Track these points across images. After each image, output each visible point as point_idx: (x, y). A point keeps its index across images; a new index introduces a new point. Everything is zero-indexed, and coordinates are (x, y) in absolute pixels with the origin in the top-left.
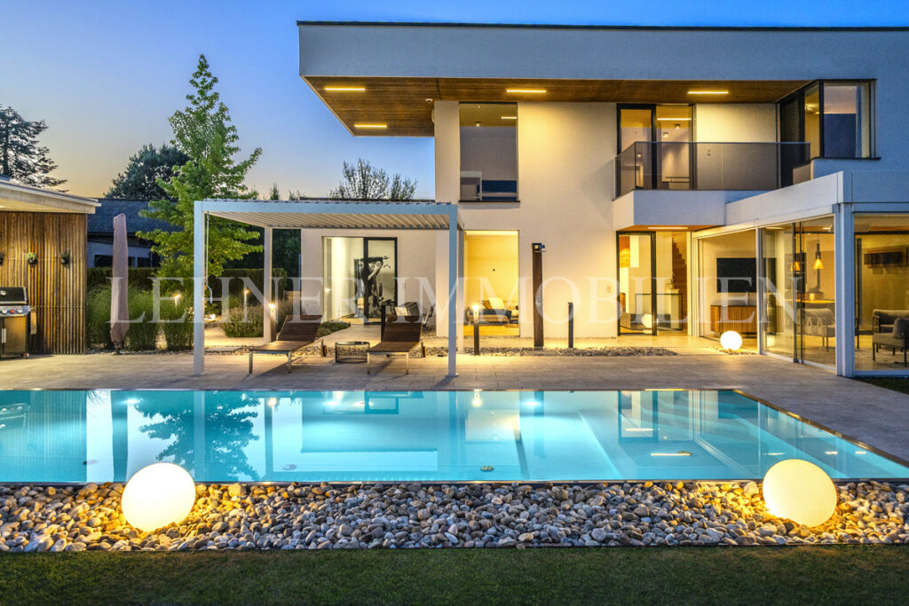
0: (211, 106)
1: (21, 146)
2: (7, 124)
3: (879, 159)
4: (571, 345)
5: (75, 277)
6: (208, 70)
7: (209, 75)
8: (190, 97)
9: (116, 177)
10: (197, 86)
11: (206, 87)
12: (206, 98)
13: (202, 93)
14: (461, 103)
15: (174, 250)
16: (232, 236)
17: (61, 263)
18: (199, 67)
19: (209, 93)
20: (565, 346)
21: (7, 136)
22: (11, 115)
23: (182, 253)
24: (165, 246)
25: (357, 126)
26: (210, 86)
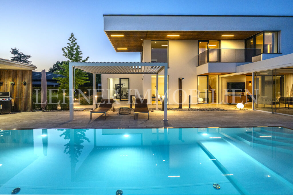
0: (74, 46)
1: (24, 61)
2: (20, 56)
3: (281, 53)
4: (190, 107)
5: (28, 89)
6: (74, 37)
7: (74, 38)
8: (69, 44)
9: (50, 68)
10: (70, 41)
11: (73, 41)
12: (73, 44)
13: (72, 42)
14: (152, 40)
15: (64, 82)
16: (81, 78)
17: (23, 85)
18: (71, 36)
19: (74, 43)
20: (187, 107)
21: (20, 58)
22: (21, 54)
23: (66, 83)
24: (61, 81)
25: (118, 49)
26: (74, 41)
